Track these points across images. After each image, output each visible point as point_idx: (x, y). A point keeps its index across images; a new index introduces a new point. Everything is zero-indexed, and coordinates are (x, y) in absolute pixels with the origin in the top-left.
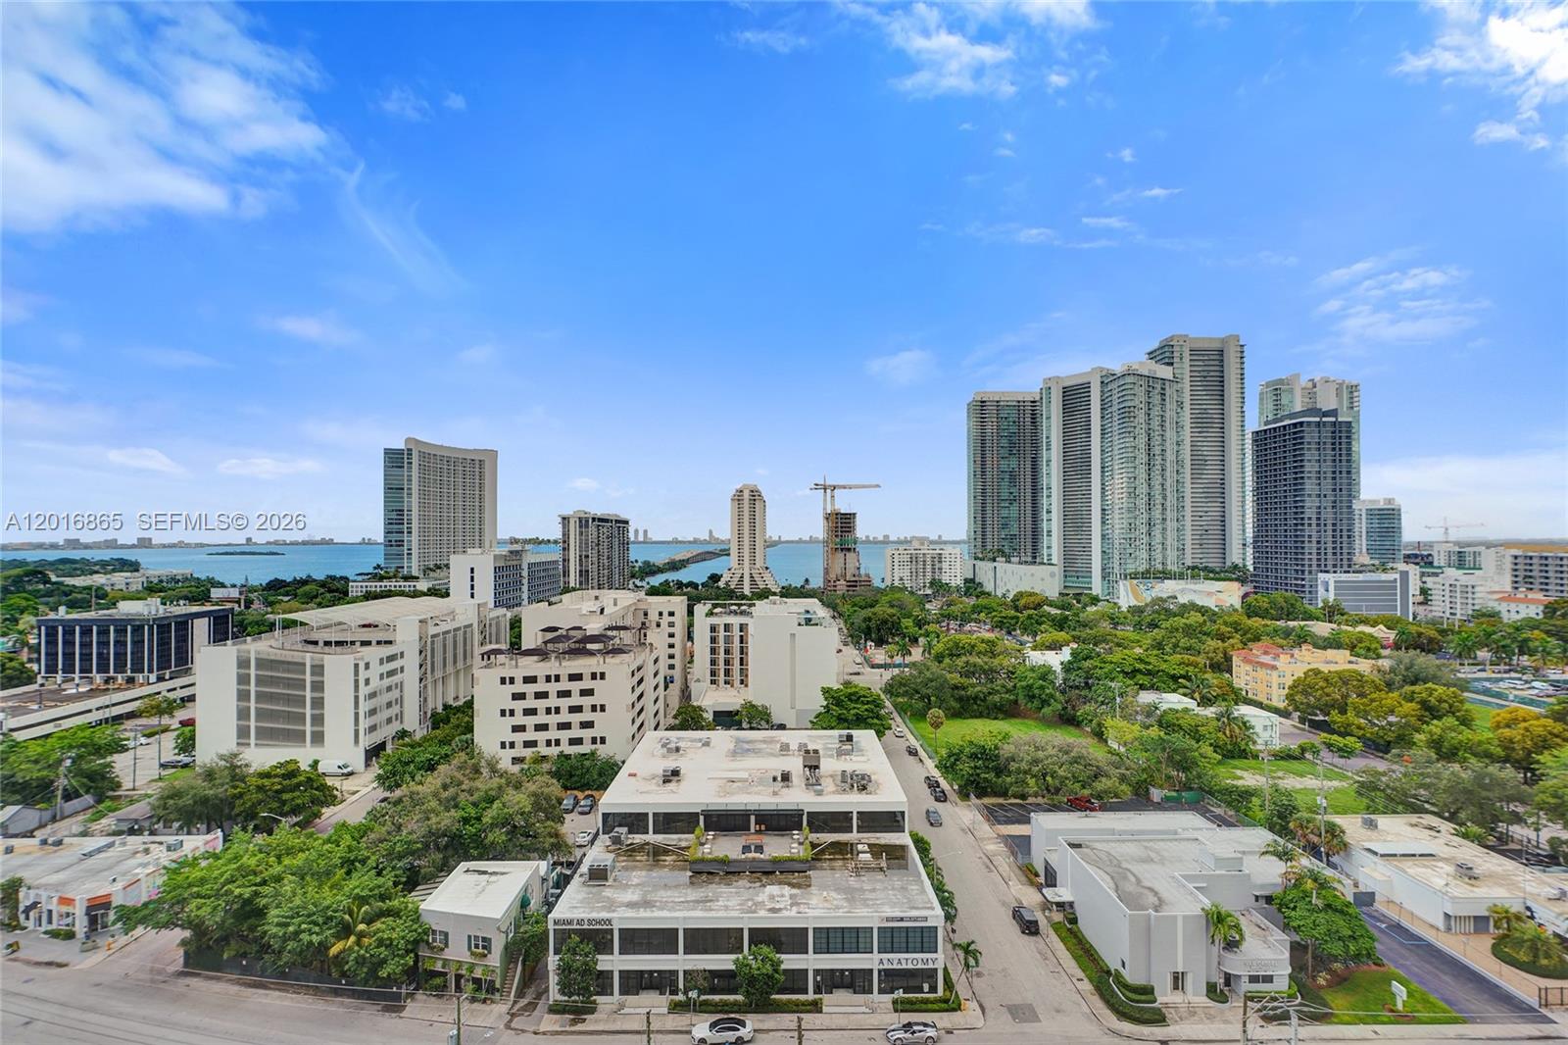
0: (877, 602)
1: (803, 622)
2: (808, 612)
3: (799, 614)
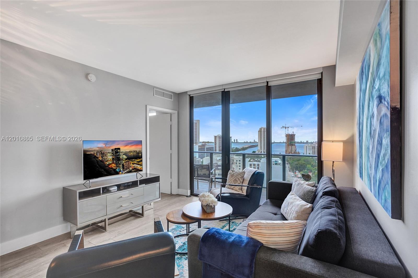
0: (300, 160)
1: (275, 164)
2: (276, 161)
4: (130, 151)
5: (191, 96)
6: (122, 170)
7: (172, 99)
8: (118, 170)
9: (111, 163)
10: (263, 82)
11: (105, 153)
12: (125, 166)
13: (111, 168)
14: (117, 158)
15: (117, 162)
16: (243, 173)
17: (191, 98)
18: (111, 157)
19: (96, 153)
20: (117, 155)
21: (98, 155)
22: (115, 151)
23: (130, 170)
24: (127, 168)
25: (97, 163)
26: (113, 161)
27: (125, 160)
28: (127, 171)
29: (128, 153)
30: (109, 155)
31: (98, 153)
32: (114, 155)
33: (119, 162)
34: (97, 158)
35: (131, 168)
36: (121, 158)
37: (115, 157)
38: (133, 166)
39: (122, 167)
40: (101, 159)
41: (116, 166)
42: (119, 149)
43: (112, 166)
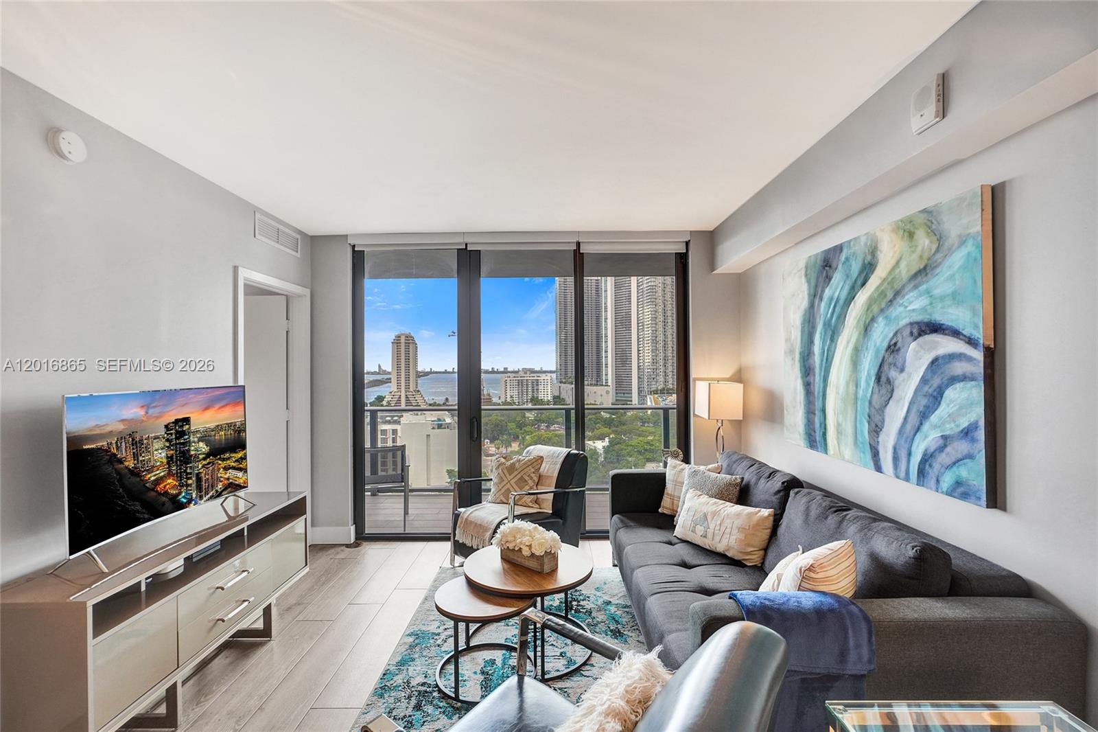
1: (436, 427)
2: (439, 420)
3: (432, 421)
4: (218, 426)
5: (356, 249)
6: (194, 496)
7: (297, 252)
8: (184, 497)
9: (162, 474)
10: (569, 243)
11: (145, 442)
12: (204, 479)
13: (163, 495)
14: (181, 458)
15: (180, 469)
16: (540, 461)
17: (358, 258)
18: (163, 455)
19: (116, 443)
20: (180, 444)
21: (124, 451)
22: (176, 431)
23: (217, 491)
24: (209, 485)
25: (118, 481)
26: (170, 467)
27: (204, 459)
28: (209, 496)
29: (213, 433)
30: (157, 447)
31: (123, 444)
32: (172, 446)
33: (186, 468)
34: (120, 461)
35: (221, 484)
36: (193, 453)
37: (176, 451)
38: (226, 476)
39: (194, 485)
40: (130, 464)
41: (180, 486)
42: (186, 420)
43: (168, 487)
